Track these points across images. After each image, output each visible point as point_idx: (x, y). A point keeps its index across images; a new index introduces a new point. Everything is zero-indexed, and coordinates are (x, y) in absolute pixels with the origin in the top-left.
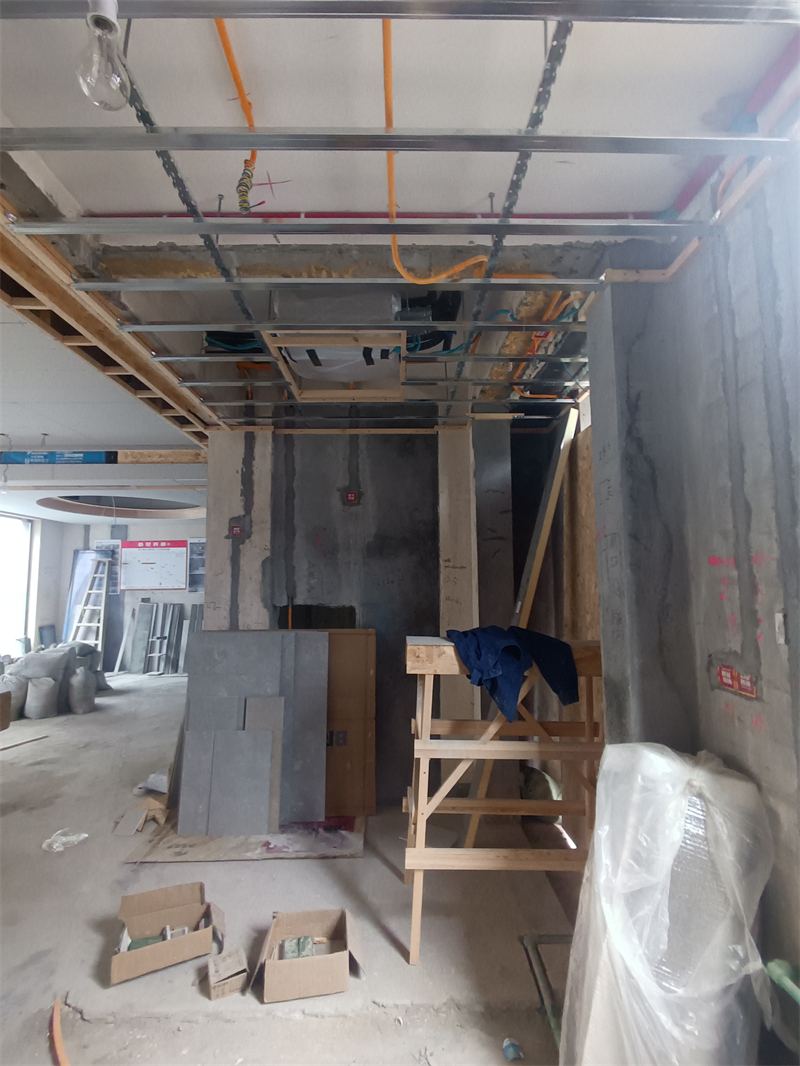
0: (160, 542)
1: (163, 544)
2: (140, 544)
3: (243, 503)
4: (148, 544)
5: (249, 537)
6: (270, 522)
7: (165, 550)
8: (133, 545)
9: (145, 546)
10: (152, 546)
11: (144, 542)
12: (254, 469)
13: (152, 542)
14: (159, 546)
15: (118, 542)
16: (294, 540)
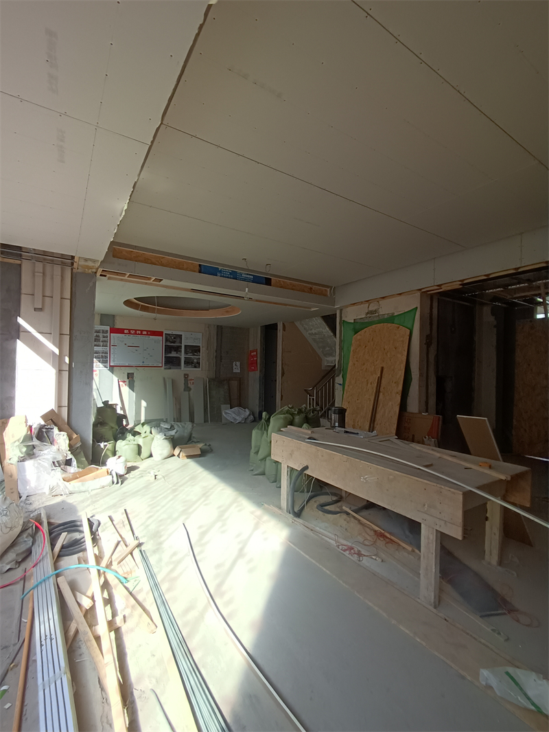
0: (142, 331)
1: (145, 333)
2: (125, 331)
3: (430, 328)
4: (132, 332)
5: (431, 344)
6: (437, 339)
7: (146, 338)
8: (121, 331)
9: (130, 333)
10: (136, 334)
11: (129, 330)
12: (433, 313)
13: (136, 330)
14: (141, 334)
15: (108, 328)
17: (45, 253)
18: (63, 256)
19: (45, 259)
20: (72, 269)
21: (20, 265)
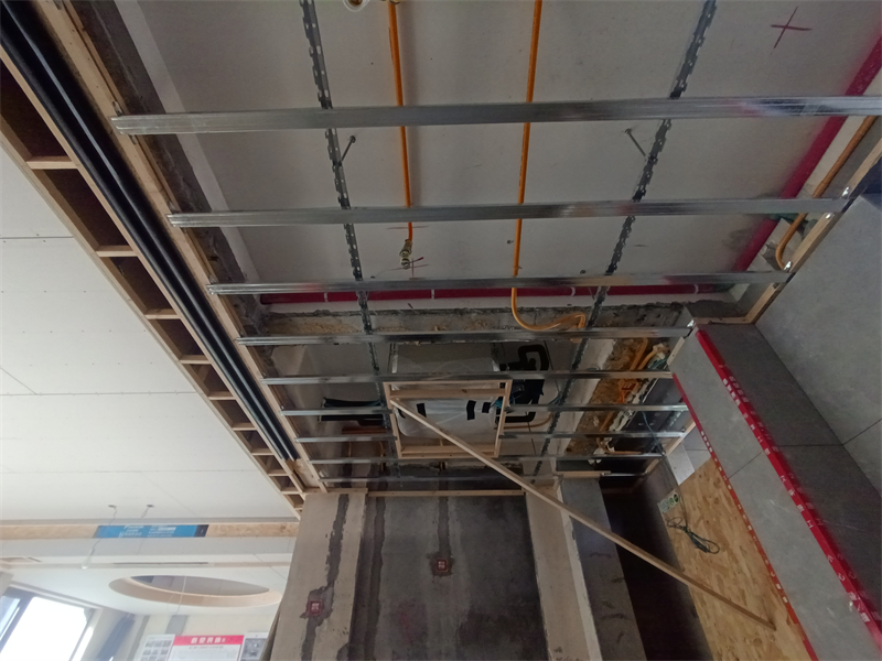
0: (215, 637)
1: (218, 640)
2: (194, 640)
3: (326, 573)
4: (202, 640)
5: (328, 615)
6: (353, 596)
7: (218, 648)
8: (187, 641)
9: (198, 643)
10: (206, 643)
11: (199, 637)
12: (344, 533)
13: (207, 637)
14: (213, 643)
15: (172, 637)
16: (377, 620)
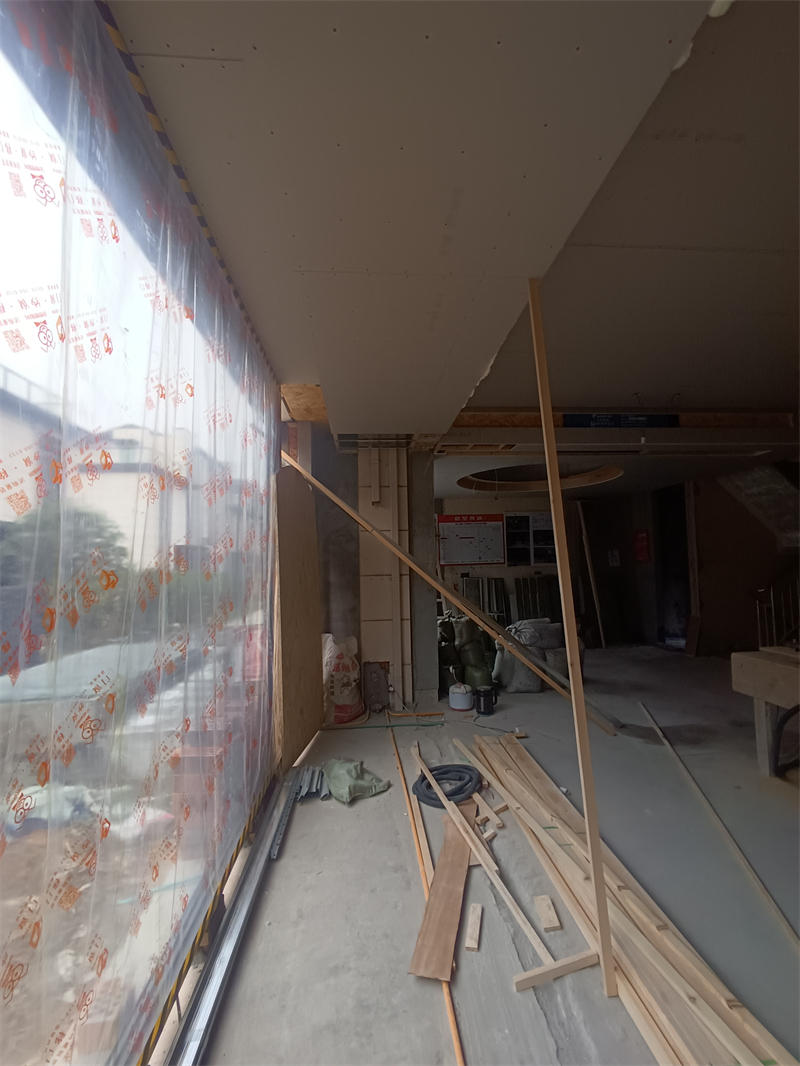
0: (476, 516)
1: (481, 518)
2: (456, 519)
4: (465, 518)
7: (481, 524)
8: (450, 519)
9: (461, 520)
10: (468, 520)
11: (461, 516)
13: (468, 516)
14: (476, 520)
17: (380, 437)
18: (398, 437)
19: (380, 443)
20: (407, 450)
21: (356, 455)
